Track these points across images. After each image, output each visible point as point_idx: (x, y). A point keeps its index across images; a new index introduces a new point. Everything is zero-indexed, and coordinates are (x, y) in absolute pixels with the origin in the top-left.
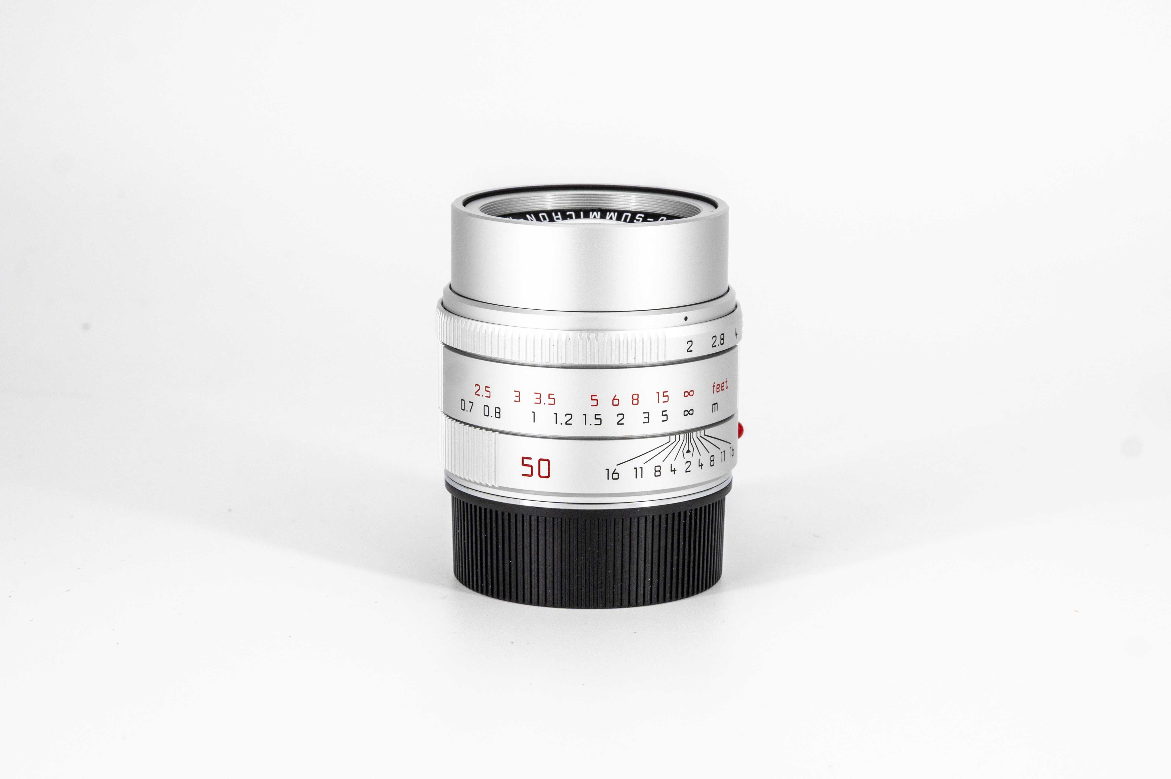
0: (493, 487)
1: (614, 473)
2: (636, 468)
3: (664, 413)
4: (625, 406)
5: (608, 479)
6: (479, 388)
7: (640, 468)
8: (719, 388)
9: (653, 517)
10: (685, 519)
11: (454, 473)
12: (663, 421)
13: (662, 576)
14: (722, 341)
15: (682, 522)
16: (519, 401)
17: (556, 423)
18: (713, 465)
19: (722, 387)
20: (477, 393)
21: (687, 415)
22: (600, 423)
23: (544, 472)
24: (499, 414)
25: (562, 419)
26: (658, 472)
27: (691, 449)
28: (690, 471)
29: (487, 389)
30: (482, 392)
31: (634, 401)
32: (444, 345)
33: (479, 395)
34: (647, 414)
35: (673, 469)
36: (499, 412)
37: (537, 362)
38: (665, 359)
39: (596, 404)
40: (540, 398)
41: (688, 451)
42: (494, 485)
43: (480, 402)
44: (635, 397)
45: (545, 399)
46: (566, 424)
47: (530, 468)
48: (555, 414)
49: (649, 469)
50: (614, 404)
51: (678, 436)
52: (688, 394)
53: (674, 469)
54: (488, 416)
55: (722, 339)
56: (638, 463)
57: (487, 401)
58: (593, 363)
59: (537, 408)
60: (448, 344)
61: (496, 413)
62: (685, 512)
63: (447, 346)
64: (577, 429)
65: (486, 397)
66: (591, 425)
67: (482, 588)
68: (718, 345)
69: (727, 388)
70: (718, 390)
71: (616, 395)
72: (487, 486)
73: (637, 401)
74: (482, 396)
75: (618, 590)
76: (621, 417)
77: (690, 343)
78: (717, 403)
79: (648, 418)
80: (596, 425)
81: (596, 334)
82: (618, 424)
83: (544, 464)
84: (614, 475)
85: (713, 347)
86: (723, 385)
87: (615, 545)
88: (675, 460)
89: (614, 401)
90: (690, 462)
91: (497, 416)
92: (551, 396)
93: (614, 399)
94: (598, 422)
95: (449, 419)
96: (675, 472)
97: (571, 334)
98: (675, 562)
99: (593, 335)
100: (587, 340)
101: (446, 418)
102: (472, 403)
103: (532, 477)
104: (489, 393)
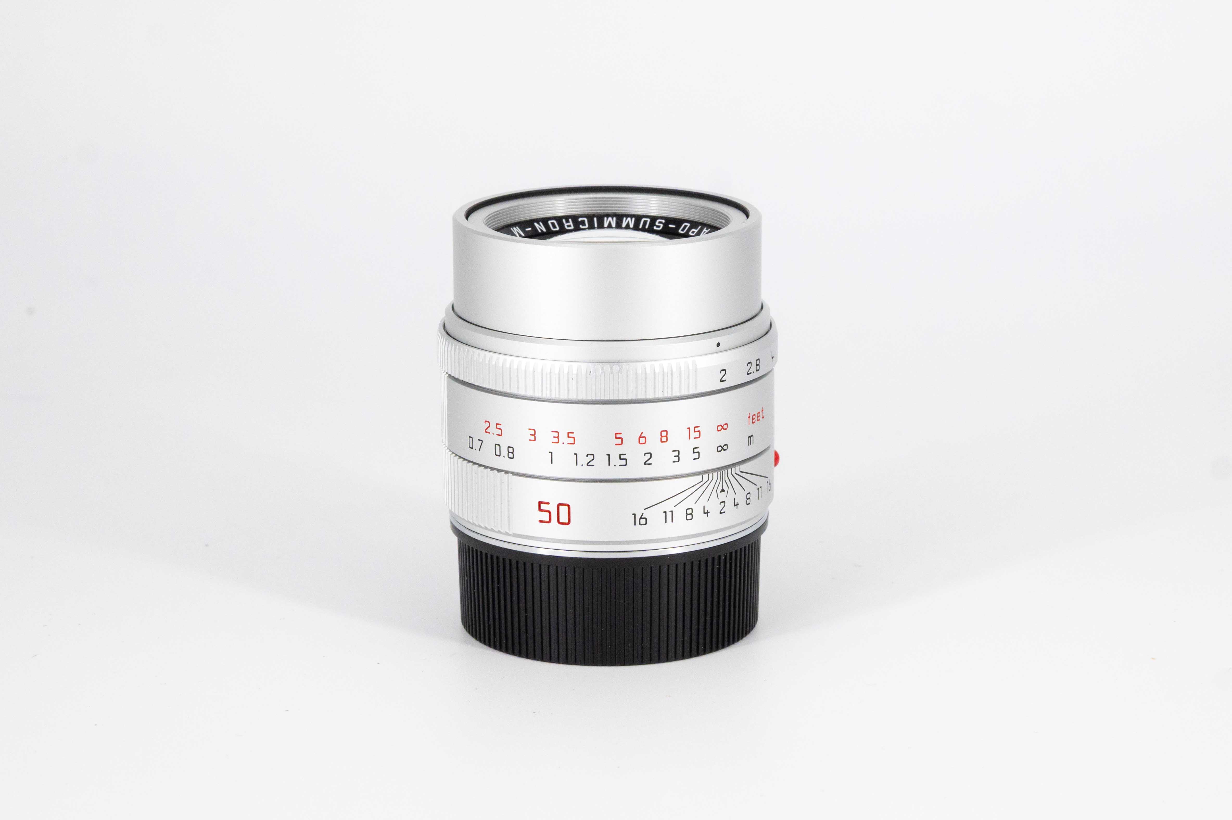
0: (507, 534)
1: (641, 518)
2: (665, 512)
3: (696, 450)
4: (653, 444)
5: (635, 525)
6: (489, 426)
7: (670, 511)
8: (754, 419)
9: (685, 564)
10: (719, 564)
11: (461, 516)
12: (694, 459)
13: (695, 627)
14: (758, 367)
15: (716, 566)
16: (535, 440)
17: (577, 464)
18: (749, 504)
19: (758, 417)
20: (486, 431)
21: (720, 451)
22: (625, 464)
23: (564, 518)
24: (512, 454)
25: (583, 460)
26: (689, 514)
27: (725, 488)
28: (724, 512)
29: (499, 426)
30: (493, 429)
31: (663, 438)
32: (447, 375)
33: (489, 433)
34: (678, 452)
35: (706, 511)
36: (512, 451)
37: (554, 396)
38: (696, 391)
39: (621, 443)
40: (558, 437)
41: (723, 491)
42: (508, 532)
43: (490, 440)
44: (664, 434)
45: (563, 437)
46: (588, 465)
47: (548, 514)
48: (575, 454)
49: (680, 513)
50: (641, 442)
51: (711, 475)
52: (722, 427)
53: (708, 511)
54: (500, 456)
55: (757, 365)
56: (668, 506)
57: (499, 440)
58: (616, 398)
59: (554, 448)
60: (453, 375)
61: (509, 452)
62: (719, 557)
63: (451, 377)
64: (600, 470)
65: (497, 435)
66: (615, 466)
67: (495, 642)
68: (754, 372)
69: (763, 418)
70: (754, 421)
71: (642, 433)
72: (499, 532)
73: (665, 438)
74: (493, 434)
75: (647, 644)
76: (648, 456)
77: (723, 372)
78: (752, 436)
79: (678, 456)
80: (620, 465)
81: (619, 366)
82: (645, 464)
83: (564, 510)
84: (642, 520)
85: (748, 374)
86: (759, 415)
87: (642, 596)
88: (708, 501)
89: (641, 439)
90: (724, 502)
91: (509, 456)
92: (570, 435)
93: (640, 437)
94: (623, 462)
95: (455, 456)
96: (709, 514)
97: (591, 366)
98: (709, 610)
99: (616, 367)
100: (610, 373)
101: (452, 455)
102: (482, 441)
103: (550, 524)
104: (500, 430)
